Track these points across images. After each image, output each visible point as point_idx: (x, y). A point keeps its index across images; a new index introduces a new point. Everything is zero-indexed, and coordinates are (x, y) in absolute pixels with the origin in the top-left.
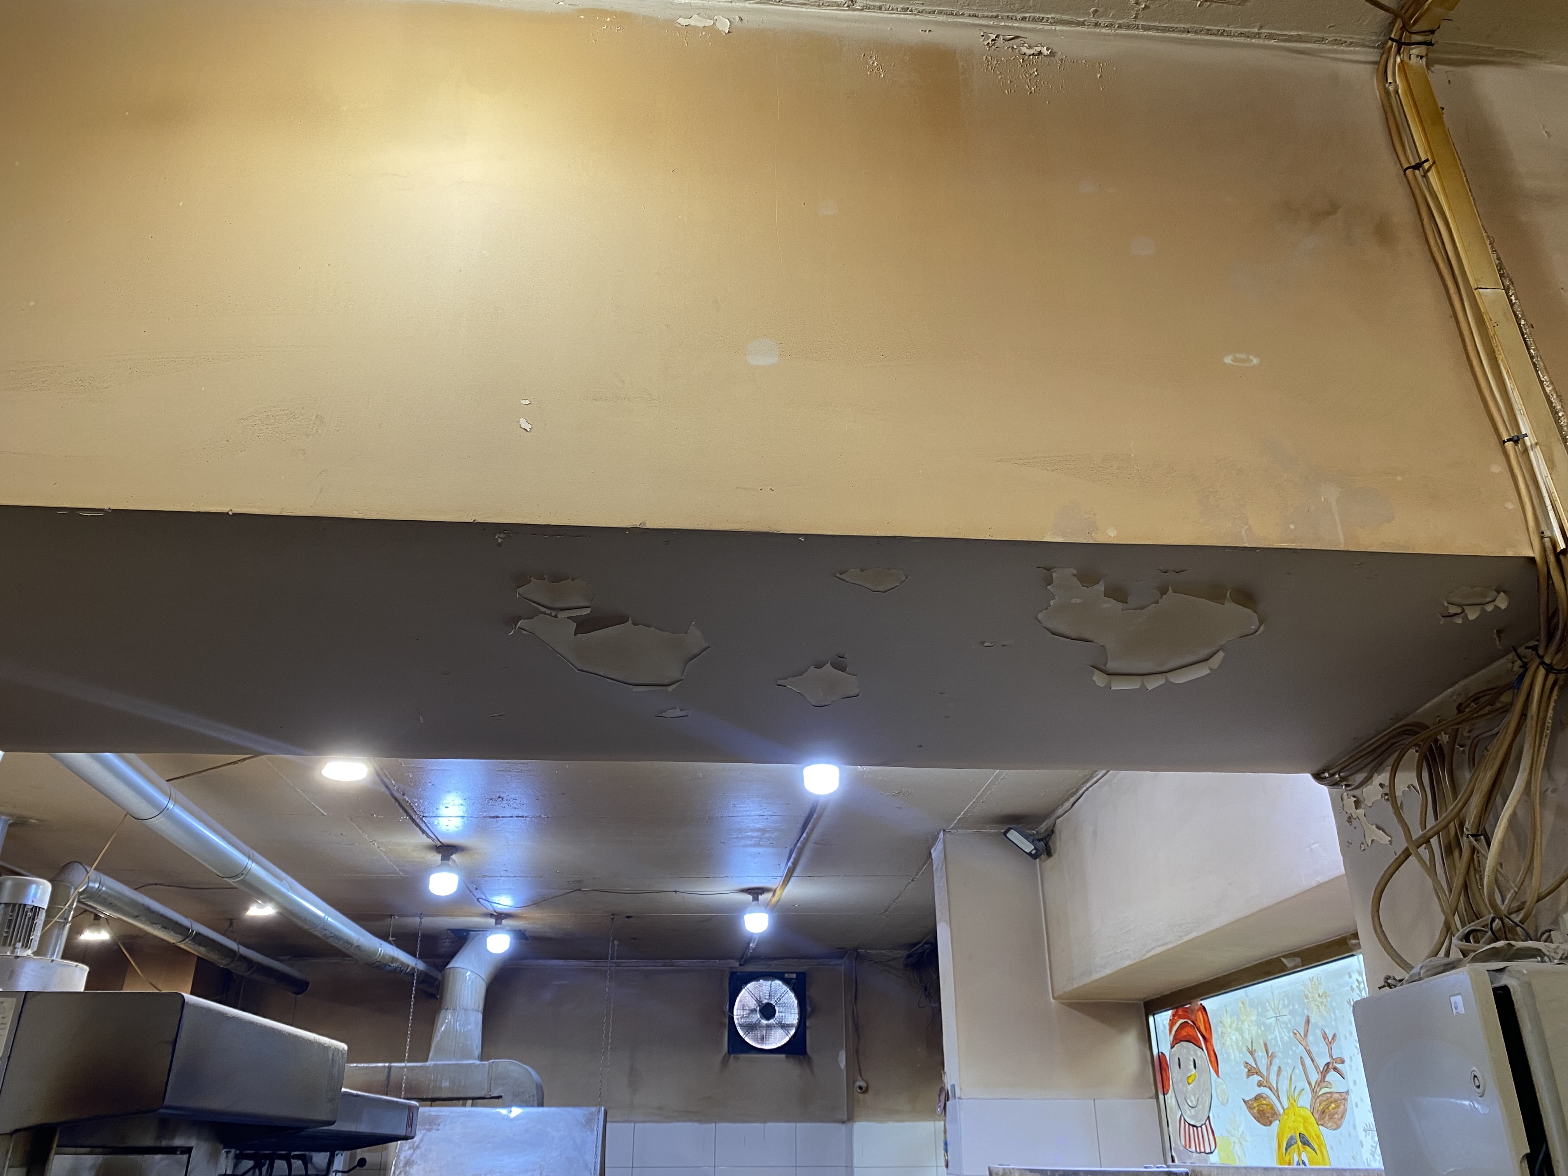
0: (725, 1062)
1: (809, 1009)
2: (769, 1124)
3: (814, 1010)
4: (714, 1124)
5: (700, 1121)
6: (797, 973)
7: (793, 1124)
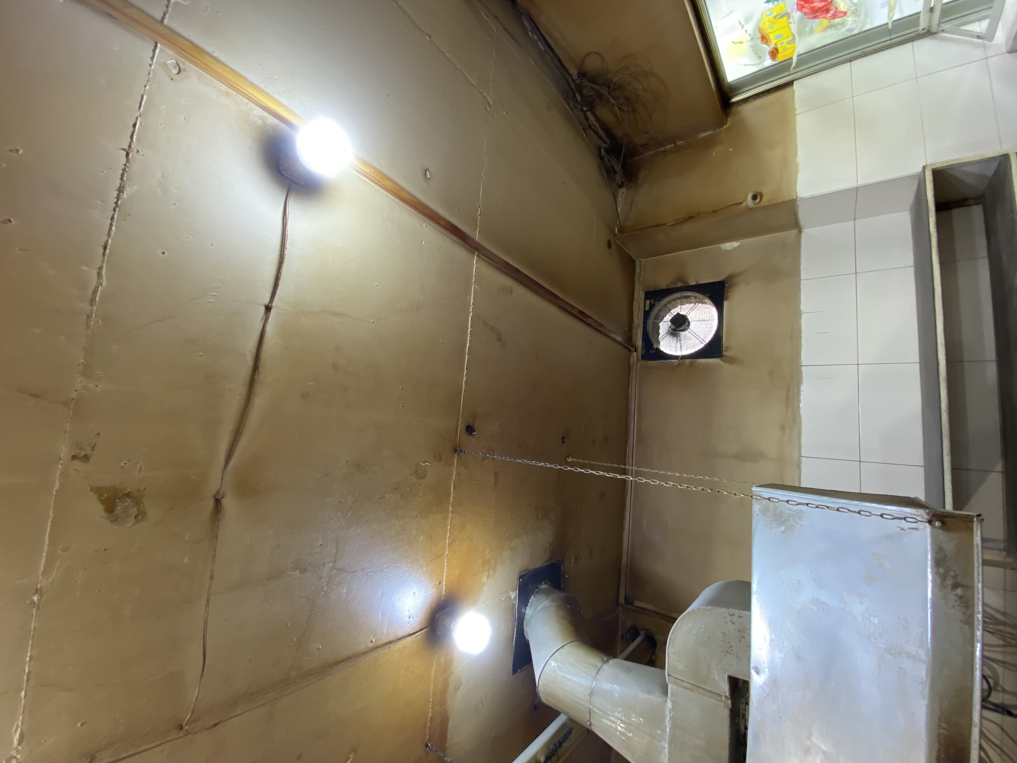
0: (731, 361)
1: (679, 285)
2: (803, 308)
3: (681, 279)
4: (803, 368)
5: (799, 383)
6: (646, 298)
7: (802, 282)
